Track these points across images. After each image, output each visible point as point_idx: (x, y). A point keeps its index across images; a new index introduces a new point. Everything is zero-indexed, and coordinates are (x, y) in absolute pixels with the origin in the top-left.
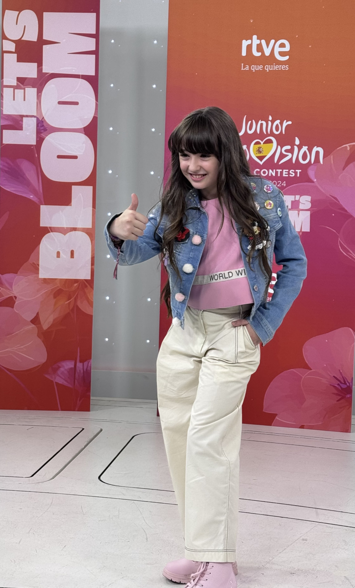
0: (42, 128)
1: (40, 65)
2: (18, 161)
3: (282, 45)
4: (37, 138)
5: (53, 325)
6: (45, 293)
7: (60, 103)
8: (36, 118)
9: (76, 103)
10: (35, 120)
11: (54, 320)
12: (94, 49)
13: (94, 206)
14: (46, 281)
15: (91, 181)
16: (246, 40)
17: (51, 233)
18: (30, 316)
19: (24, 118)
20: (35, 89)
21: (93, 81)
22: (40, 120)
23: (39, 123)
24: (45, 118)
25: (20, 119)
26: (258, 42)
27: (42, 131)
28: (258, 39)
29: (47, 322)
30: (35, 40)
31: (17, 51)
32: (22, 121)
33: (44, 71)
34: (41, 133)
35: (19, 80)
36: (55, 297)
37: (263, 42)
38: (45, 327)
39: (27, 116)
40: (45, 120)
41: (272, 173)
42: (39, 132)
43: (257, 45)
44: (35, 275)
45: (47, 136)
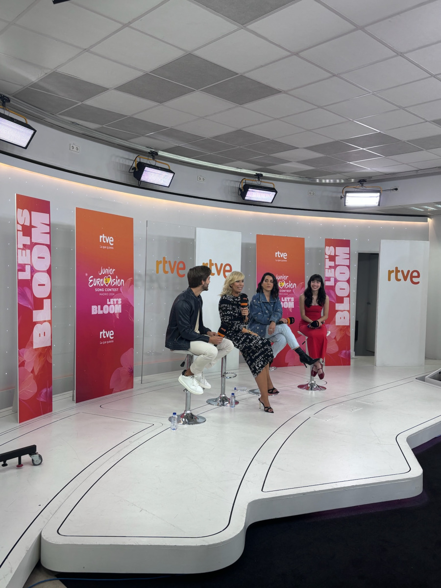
0: (33, 270)
1: (31, 238)
2: (25, 288)
3: (112, 239)
4: (31, 276)
5: (39, 372)
6: (35, 356)
7: (39, 258)
9: (44, 258)
10: (30, 266)
12: (49, 231)
13: (51, 309)
14: (36, 349)
15: (49, 297)
16: (101, 236)
17: (37, 325)
18: (30, 370)
20: (30, 250)
21: (49, 246)
22: (32, 266)
23: (31, 268)
24: (34, 265)
27: (32, 272)
28: (104, 235)
29: (37, 371)
30: (29, 225)
31: (23, 230)
32: (25, 267)
33: (33, 241)
35: (24, 245)
36: (39, 357)
37: (106, 237)
38: (36, 373)
39: (27, 264)
41: (110, 290)
43: (104, 238)
44: (31, 348)
45: (34, 274)
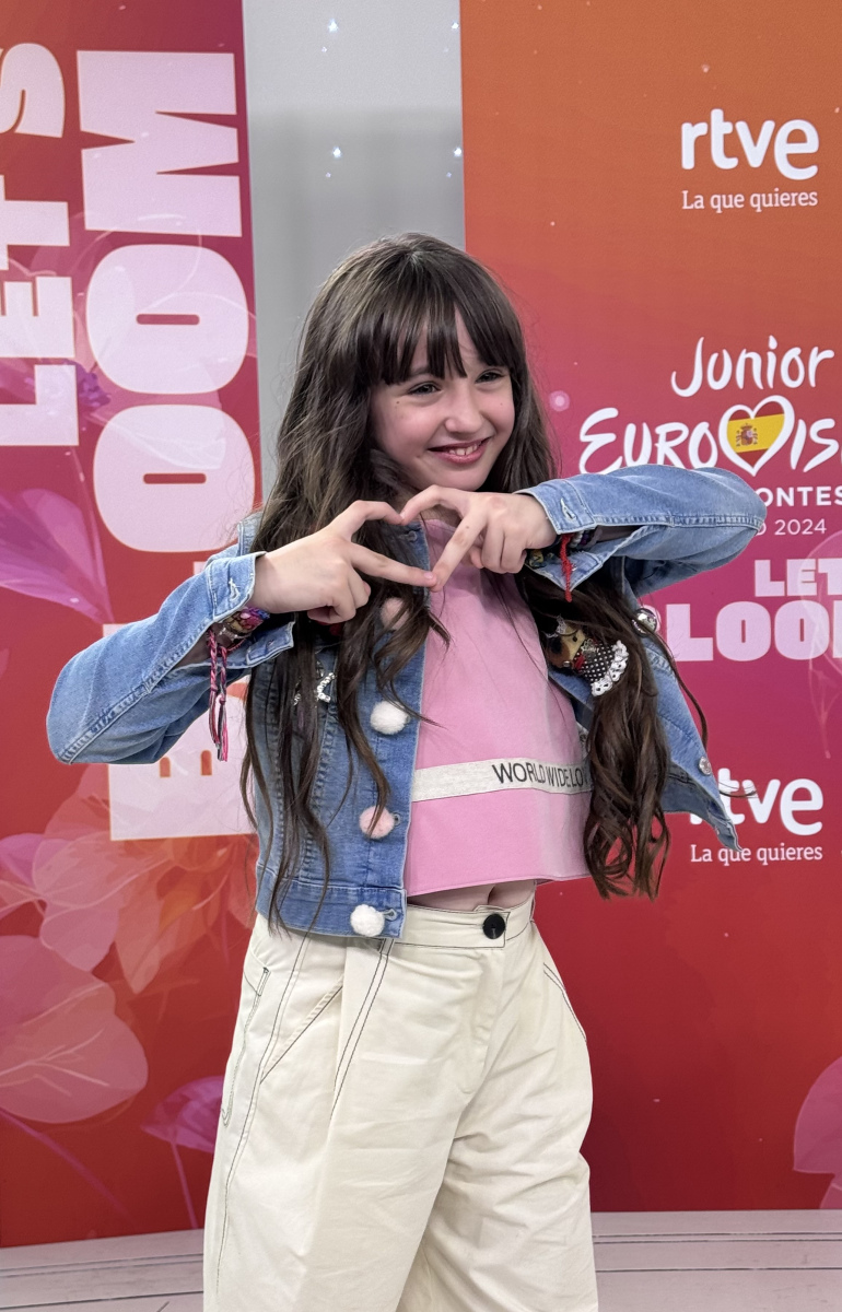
0: (95, 396)
1: (76, 210)
2: (28, 496)
3: (797, 137)
4: (80, 425)
5: (159, 977)
6: (130, 884)
7: (143, 319)
8: (73, 368)
9: (192, 320)
10: (70, 371)
11: (163, 962)
12: (233, 158)
14: (131, 847)
16: (693, 124)
18: (89, 958)
19: (37, 368)
20: (67, 281)
21: (237, 252)
22: (88, 370)
23: (84, 380)
24: (101, 365)
25: (23, 369)
26: (728, 128)
27: (95, 404)
28: (726, 119)
29: (141, 970)
30: (57, 133)
31: (4, 166)
32: (32, 376)
33: (90, 225)
34: (92, 409)
36: (161, 892)
37: (742, 128)
38: (138, 984)
39: (46, 361)
40: (100, 371)
41: (785, 497)
42: (84, 408)
43: (725, 136)
44: (99, 834)
45: (109, 418)
